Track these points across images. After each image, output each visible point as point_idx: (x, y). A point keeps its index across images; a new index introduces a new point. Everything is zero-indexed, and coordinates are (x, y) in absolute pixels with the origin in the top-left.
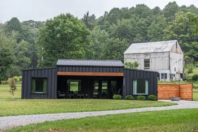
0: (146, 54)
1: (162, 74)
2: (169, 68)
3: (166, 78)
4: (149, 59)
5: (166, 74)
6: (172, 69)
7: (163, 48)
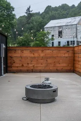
0: (60, 27)
1: (71, 42)
2: (77, 37)
3: (74, 44)
4: (62, 31)
5: (74, 41)
6: (79, 37)
7: (72, 22)
